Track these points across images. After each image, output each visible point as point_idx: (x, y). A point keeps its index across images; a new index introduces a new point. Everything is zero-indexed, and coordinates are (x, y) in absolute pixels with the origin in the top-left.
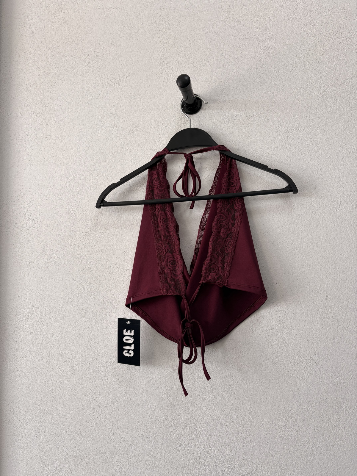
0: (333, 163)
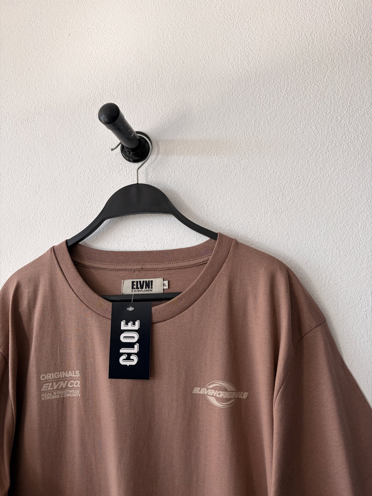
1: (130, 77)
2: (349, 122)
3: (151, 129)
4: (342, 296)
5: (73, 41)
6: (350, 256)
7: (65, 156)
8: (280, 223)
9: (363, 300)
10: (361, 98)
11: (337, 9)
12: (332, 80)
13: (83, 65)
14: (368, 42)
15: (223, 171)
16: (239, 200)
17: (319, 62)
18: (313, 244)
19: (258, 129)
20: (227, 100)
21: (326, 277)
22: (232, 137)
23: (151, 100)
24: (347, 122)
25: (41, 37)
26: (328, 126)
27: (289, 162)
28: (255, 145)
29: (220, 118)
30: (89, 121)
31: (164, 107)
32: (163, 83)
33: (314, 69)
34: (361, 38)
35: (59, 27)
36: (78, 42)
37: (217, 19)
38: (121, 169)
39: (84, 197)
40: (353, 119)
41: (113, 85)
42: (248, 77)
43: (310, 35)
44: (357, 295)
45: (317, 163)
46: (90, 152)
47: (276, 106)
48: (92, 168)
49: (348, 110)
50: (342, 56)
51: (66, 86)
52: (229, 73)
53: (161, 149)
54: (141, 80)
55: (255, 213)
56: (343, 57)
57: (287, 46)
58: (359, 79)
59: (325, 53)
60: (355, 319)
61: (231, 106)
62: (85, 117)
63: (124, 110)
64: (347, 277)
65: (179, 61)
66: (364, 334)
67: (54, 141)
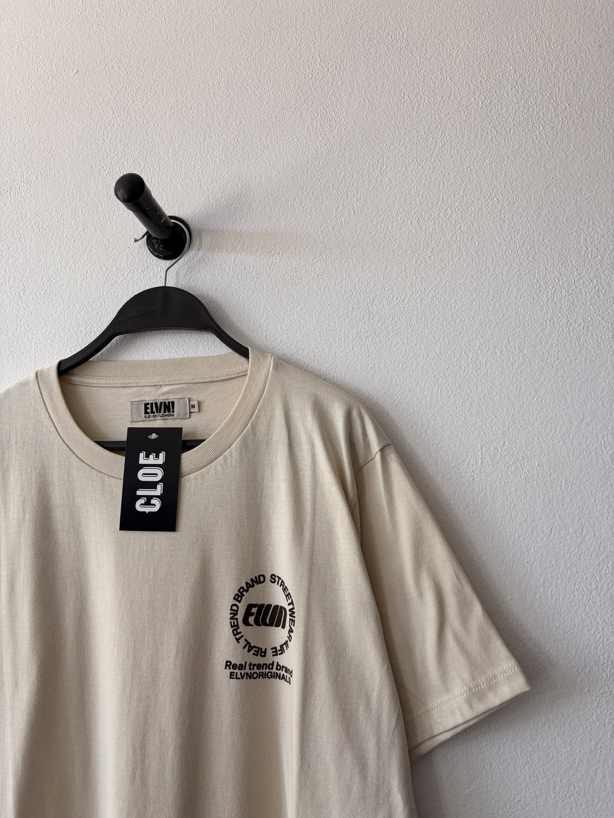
0: (465, 375)
1: (164, 138)
2: (462, 218)
3: (192, 213)
4: (442, 450)
5: (83, 82)
6: (456, 397)
7: (64, 246)
8: (365, 352)
9: (470, 457)
10: (479, 187)
11: (453, 62)
12: (441, 160)
13: (95, 117)
14: (492, 111)
15: (291, 277)
16: (311, 318)
17: (425, 135)
18: (407, 381)
19: (341, 221)
20: (299, 178)
21: (423, 425)
22: (305, 231)
23: (193, 173)
24: (459, 218)
25: (36, 72)
26: (435, 221)
27: (380, 269)
28: (335, 242)
29: (289, 202)
30: (103, 198)
31: (211, 184)
32: (211, 150)
33: (418, 144)
34: (483, 104)
35: (62, 60)
36: (90, 84)
37: (290, 66)
38: (146, 268)
39: (91, 307)
40: (466, 214)
41: (139, 148)
42: (329, 148)
43: (416, 96)
44: (463, 450)
45: (417, 271)
46: (102, 242)
47: (366, 191)
48: (104, 265)
49: (460, 201)
50: (456, 128)
51: (70, 145)
52: (304, 141)
53: (204, 242)
54: (180, 143)
55: (331, 336)
56: (458, 129)
57: (384, 109)
58: (476, 161)
59: (434, 123)
60: (458, 482)
61: (304, 187)
62: (97, 192)
63: (154, 185)
64: (450, 426)
65: (235, 121)
66: (469, 501)
67: (49, 224)
